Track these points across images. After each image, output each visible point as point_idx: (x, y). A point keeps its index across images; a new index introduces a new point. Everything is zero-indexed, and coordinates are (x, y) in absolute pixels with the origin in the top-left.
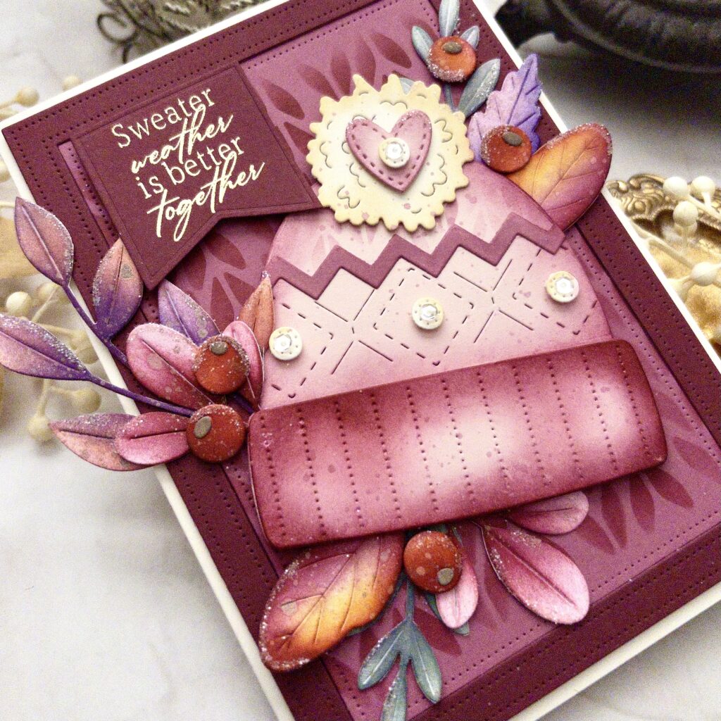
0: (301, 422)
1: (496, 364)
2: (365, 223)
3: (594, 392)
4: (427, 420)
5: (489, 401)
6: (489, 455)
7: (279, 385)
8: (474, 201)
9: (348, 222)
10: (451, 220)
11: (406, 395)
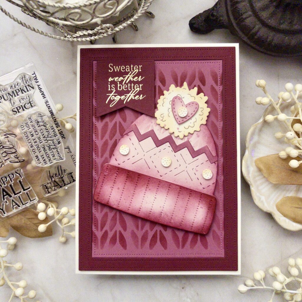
0: (117, 173)
1: (177, 185)
2: (164, 127)
3: (198, 206)
4: (150, 190)
5: (169, 194)
6: (160, 207)
7: (117, 159)
8: (198, 136)
9: (159, 125)
10: (188, 139)
11: (148, 180)
